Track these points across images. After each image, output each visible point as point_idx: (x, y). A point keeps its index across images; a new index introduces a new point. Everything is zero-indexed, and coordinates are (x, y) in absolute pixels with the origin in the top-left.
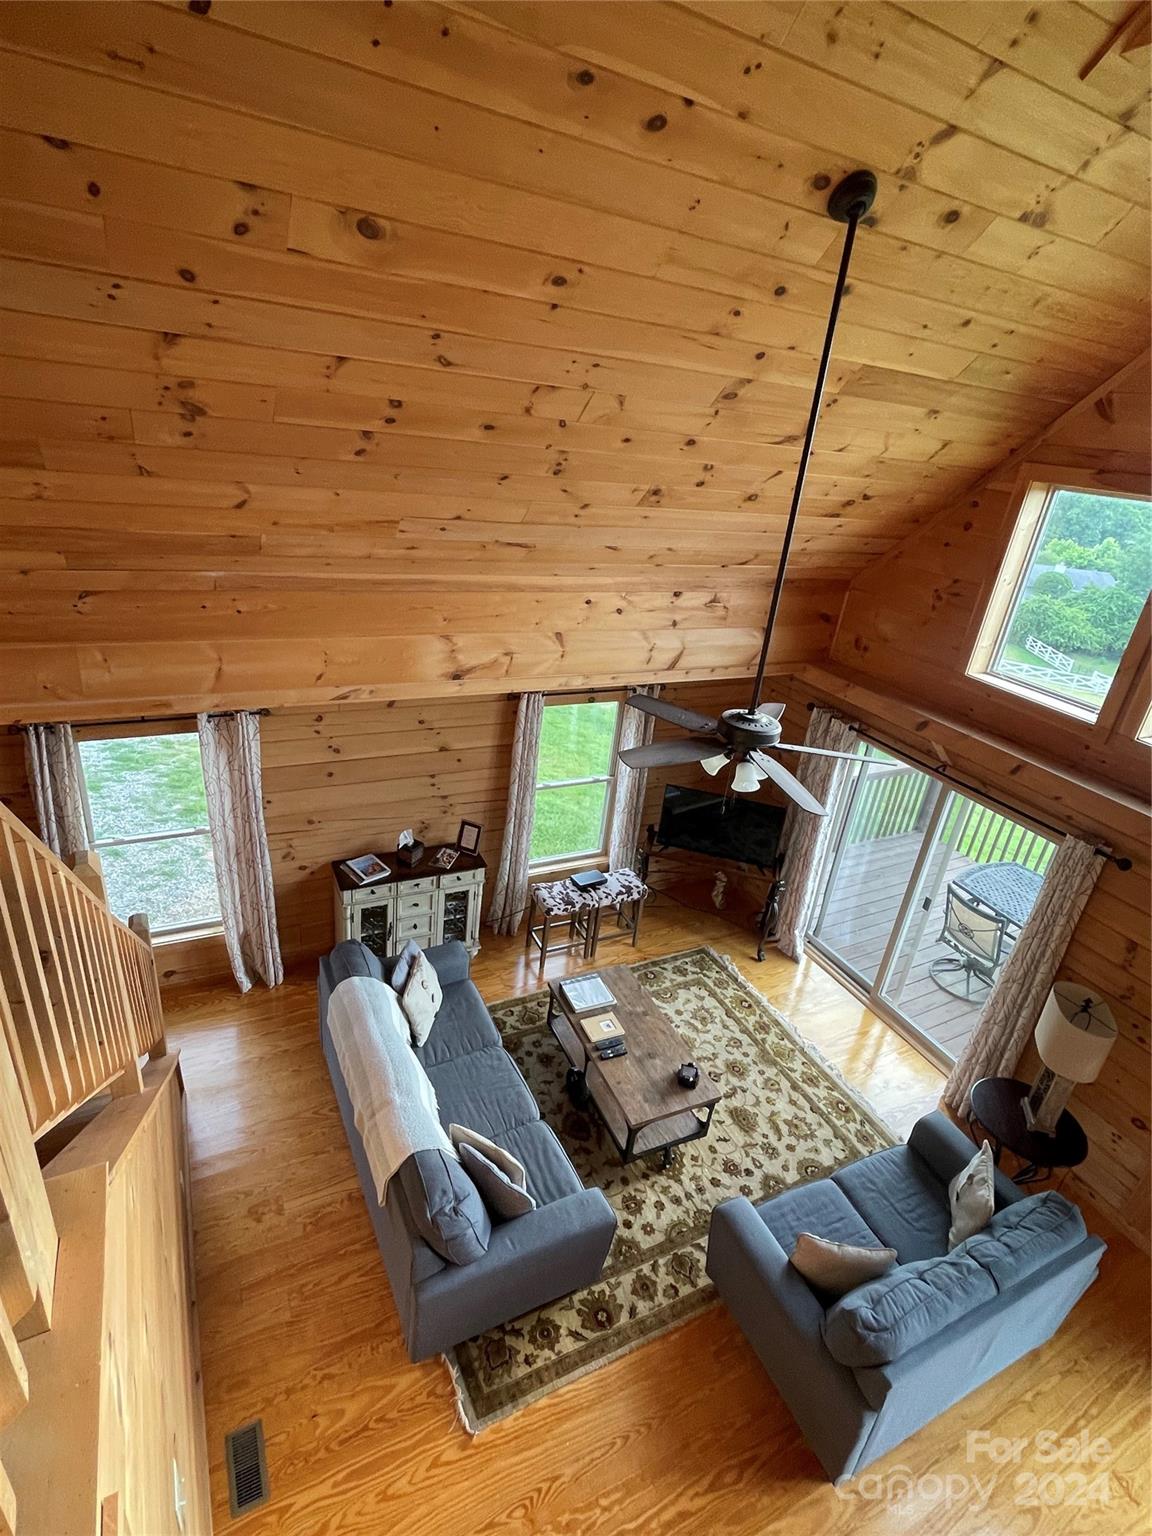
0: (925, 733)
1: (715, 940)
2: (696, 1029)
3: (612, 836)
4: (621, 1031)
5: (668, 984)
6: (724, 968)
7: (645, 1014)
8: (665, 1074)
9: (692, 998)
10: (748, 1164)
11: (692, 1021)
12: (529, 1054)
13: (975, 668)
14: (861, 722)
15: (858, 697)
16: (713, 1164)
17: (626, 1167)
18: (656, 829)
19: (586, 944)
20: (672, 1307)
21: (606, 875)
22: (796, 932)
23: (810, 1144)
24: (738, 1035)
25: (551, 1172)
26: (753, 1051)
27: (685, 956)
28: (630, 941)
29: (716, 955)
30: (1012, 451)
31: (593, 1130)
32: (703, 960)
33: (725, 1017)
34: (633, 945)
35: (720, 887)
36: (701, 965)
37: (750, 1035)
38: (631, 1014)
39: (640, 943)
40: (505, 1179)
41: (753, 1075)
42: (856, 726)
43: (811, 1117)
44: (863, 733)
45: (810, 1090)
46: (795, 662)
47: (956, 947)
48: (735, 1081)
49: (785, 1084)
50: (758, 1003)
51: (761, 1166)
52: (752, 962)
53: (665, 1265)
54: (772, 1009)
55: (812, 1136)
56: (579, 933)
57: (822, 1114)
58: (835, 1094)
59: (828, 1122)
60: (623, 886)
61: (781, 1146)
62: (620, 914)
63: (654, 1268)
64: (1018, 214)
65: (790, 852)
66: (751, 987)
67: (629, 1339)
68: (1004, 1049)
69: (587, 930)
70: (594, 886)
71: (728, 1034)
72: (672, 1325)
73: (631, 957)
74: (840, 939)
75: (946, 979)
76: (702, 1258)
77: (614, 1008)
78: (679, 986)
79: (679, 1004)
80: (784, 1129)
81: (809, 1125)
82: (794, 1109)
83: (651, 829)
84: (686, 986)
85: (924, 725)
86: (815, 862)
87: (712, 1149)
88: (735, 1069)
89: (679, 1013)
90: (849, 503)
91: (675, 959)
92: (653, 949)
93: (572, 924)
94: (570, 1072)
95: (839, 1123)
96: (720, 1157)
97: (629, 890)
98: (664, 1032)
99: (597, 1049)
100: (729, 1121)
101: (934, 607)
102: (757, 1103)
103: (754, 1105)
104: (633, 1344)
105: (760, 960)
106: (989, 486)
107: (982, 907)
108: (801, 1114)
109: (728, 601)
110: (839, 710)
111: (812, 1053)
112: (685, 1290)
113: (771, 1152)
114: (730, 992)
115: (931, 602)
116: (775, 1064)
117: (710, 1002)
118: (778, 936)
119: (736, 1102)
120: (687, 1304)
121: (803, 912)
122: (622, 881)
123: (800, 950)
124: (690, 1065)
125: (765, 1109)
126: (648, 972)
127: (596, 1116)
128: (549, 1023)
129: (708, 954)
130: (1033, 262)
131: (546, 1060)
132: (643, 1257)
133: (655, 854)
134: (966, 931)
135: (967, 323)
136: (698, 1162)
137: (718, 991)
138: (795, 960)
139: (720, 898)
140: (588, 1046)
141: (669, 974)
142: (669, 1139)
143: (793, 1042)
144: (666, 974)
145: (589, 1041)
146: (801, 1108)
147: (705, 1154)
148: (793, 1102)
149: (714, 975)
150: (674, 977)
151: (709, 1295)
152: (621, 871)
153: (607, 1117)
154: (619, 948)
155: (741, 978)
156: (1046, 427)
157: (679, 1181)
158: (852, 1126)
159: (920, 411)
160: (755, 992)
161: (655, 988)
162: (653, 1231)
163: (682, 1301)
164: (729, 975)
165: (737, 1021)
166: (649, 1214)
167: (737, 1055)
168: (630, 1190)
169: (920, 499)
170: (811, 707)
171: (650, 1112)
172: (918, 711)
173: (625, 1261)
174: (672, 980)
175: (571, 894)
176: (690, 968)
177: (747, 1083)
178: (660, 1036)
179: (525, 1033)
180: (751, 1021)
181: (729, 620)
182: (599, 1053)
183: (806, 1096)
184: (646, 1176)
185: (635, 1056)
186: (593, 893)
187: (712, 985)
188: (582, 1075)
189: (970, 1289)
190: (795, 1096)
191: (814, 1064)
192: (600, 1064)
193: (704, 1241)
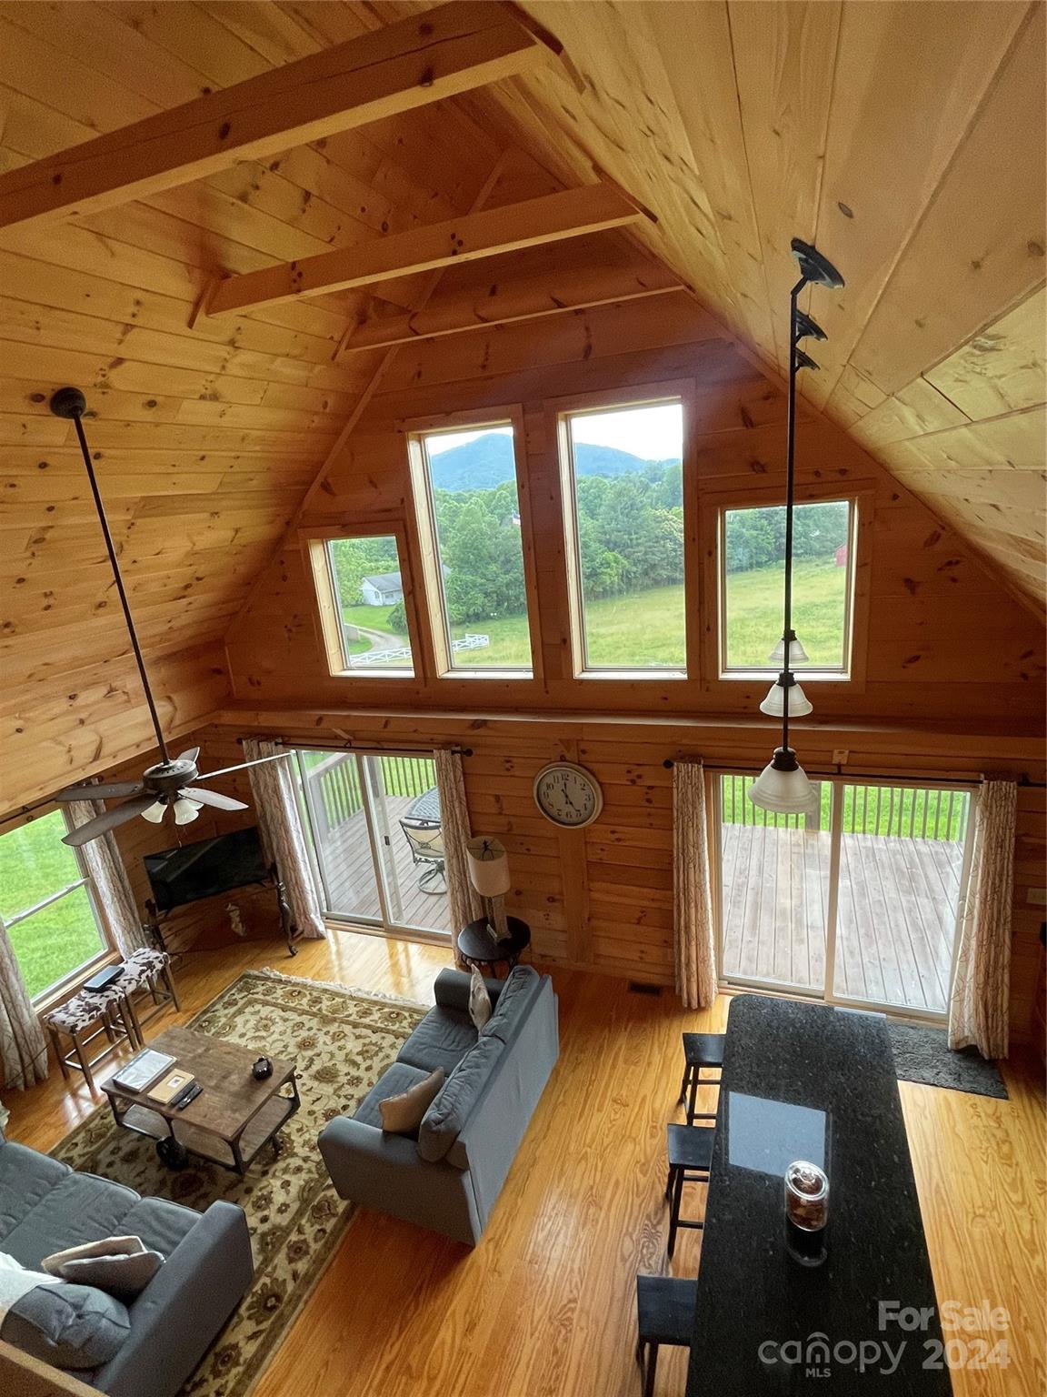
0: (324, 725)
1: (251, 963)
2: (263, 1038)
3: (113, 929)
4: (189, 1077)
5: (223, 1020)
6: (268, 978)
7: (207, 1050)
8: (242, 1081)
9: (248, 1017)
10: (343, 1102)
11: (257, 1034)
12: (110, 1165)
13: (336, 670)
14: (282, 736)
15: (268, 720)
16: (315, 1122)
17: (245, 1180)
18: (154, 902)
19: (129, 1037)
20: (325, 1245)
21: (122, 965)
22: (312, 916)
23: (381, 1055)
24: (299, 1019)
25: (169, 1228)
26: (315, 1023)
27: (231, 989)
28: (174, 1009)
29: (256, 973)
30: (288, 523)
31: (203, 1176)
32: (246, 983)
33: (283, 1014)
34: (178, 1010)
35: (235, 916)
36: (247, 988)
37: (306, 1013)
38: (194, 1058)
39: (183, 1006)
40: (122, 1257)
41: (322, 1038)
42: (280, 741)
43: (375, 1038)
44: (287, 744)
45: (366, 1021)
46: (208, 713)
47: (427, 861)
48: (309, 1053)
49: (348, 1029)
50: (305, 986)
51: (353, 1096)
52: (289, 960)
53: (308, 1220)
54: (317, 984)
55: (381, 1049)
56: (118, 1033)
57: (382, 1030)
58: (386, 1010)
59: (388, 1032)
60: (143, 965)
61: (361, 1073)
62: (153, 992)
63: (300, 1231)
64: (197, 396)
65: (278, 859)
66: (294, 978)
67: (300, 1297)
68: (470, 904)
69: (125, 1025)
70: (113, 981)
71: (290, 1024)
72: (330, 1257)
73: (180, 1022)
74: (347, 902)
75: (431, 886)
76: (333, 1192)
77: (176, 1065)
78: (234, 1015)
79: (240, 1029)
80: (359, 1059)
81: (375, 1044)
82: (362, 1041)
83: (148, 904)
84: (240, 1012)
85: (320, 720)
86: (299, 855)
87: (311, 1113)
88: (306, 1044)
89: (242, 1036)
90: (187, 587)
91: (222, 997)
92: (198, 1003)
93: (107, 1030)
94: (160, 1145)
95: (395, 1028)
96: (319, 1114)
97: (150, 965)
98: (229, 1053)
99: (173, 1105)
100: (316, 1084)
101: (290, 639)
102: (332, 1055)
103: (330, 1060)
104: (305, 1297)
105: (294, 955)
106: (286, 548)
107: (430, 824)
108: (367, 1041)
109: (125, 686)
110: (263, 735)
111: (361, 995)
112: (329, 1225)
113: (355, 1081)
114: (280, 992)
115: (286, 636)
116: (335, 1020)
117: (265, 1011)
118: (300, 929)
119: (316, 1067)
120: (337, 1231)
121: (310, 898)
122: (139, 961)
123: (321, 928)
124: (261, 1060)
125: (340, 1056)
126: (202, 1021)
127: (202, 1162)
128: (119, 1123)
129: (249, 976)
130: (224, 418)
131: (131, 1157)
132: (287, 1231)
133: (162, 922)
134: (425, 846)
135: (203, 458)
136: (303, 1134)
137: (268, 998)
138: (321, 937)
139: (240, 925)
140: (164, 1109)
141: (222, 1012)
142: (270, 1130)
143: (342, 996)
144: (218, 1014)
145: (163, 1104)
146: (365, 1037)
147: (308, 1121)
148: (358, 1037)
149: (260, 989)
150: (227, 1011)
151: (348, 1214)
152: (135, 954)
153: (210, 1153)
154: (166, 1020)
155: (284, 977)
156: (300, 503)
157: (295, 1155)
158: (405, 1023)
159: (206, 515)
160: (300, 980)
161: (213, 1030)
162: (287, 1206)
163: (332, 1233)
164: (274, 981)
165: (294, 1010)
166: (279, 1197)
167: (304, 1034)
168: (257, 1193)
169: (242, 569)
170: (239, 742)
171: (241, 1118)
172: (311, 713)
173: (273, 1247)
174: (226, 1016)
175: (91, 1001)
176: (237, 996)
177: (320, 1047)
178: (229, 1057)
179: (99, 1151)
180: (305, 1002)
181: (133, 701)
182: (177, 1107)
183: (367, 1027)
184: (265, 1173)
185: (211, 1087)
186: (114, 987)
187: (262, 997)
188: (171, 1140)
189: (487, 1054)
190: (358, 1031)
191: (363, 1000)
192: (182, 1115)
193: (330, 1182)
